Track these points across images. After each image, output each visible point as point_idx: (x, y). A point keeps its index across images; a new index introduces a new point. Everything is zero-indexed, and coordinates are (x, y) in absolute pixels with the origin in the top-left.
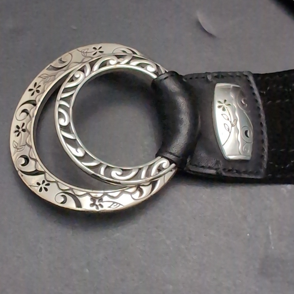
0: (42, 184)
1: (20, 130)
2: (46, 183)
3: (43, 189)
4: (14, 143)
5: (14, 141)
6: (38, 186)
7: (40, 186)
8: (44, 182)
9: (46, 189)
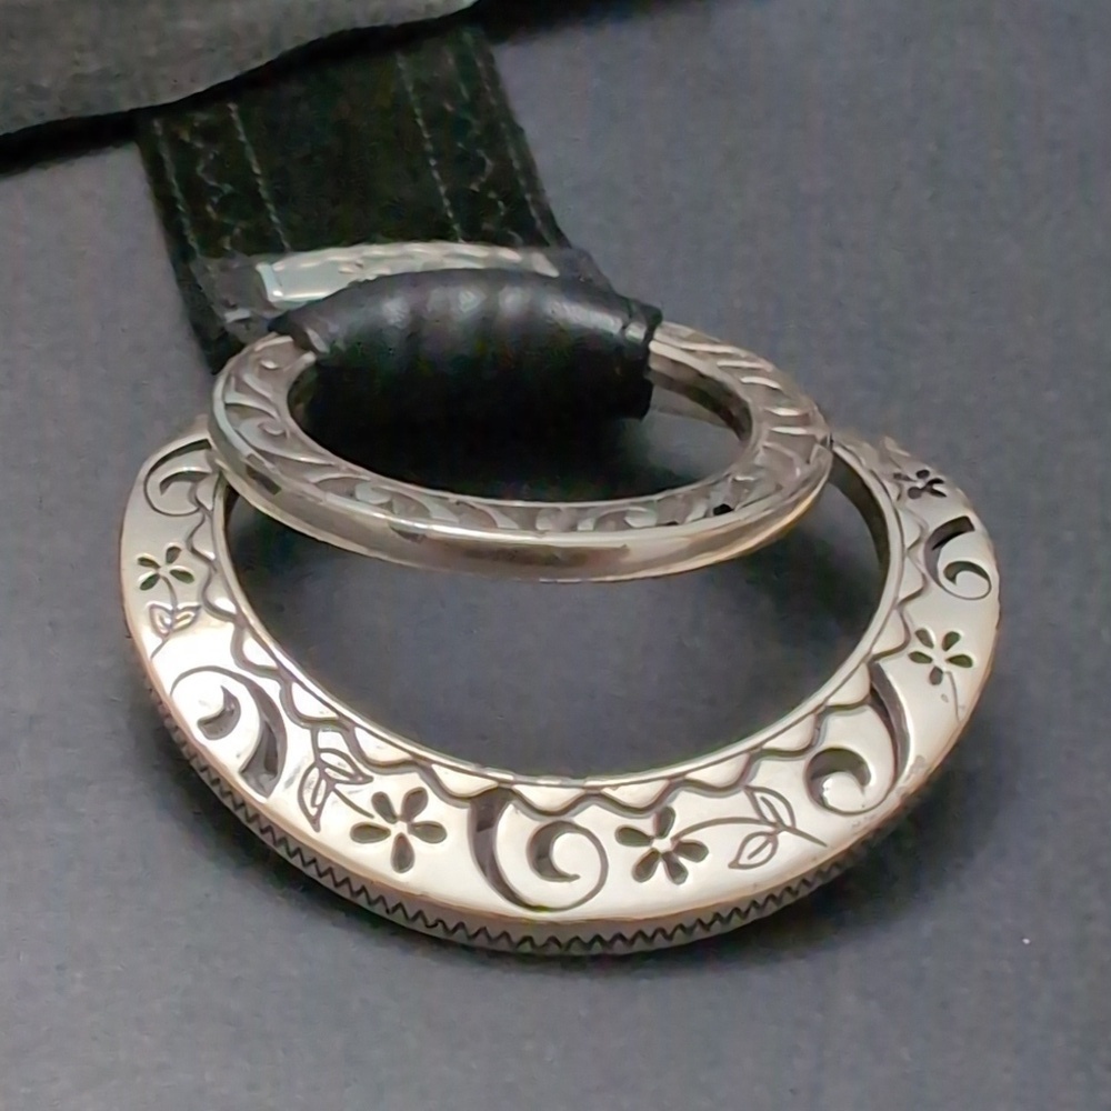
0: (929, 660)
1: (663, 845)
2: (917, 646)
3: (954, 651)
4: (744, 860)
5: (735, 865)
6: (946, 678)
7: (945, 667)
8: (918, 657)
9: (950, 640)
